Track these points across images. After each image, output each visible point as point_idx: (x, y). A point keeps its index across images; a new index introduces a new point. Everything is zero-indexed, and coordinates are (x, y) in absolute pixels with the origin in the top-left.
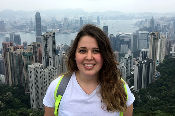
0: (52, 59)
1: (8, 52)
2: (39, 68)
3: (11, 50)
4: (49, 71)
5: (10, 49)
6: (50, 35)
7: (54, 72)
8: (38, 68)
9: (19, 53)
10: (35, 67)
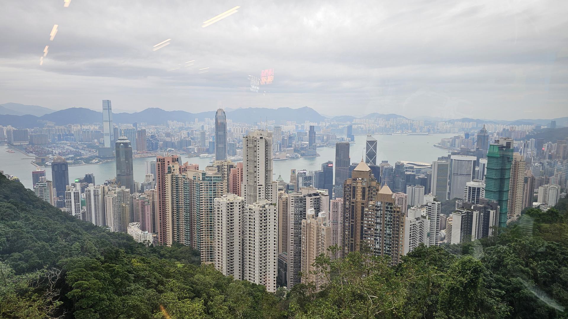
0: (263, 189)
1: (170, 175)
2: (238, 204)
3: (175, 171)
4: (261, 209)
5: (172, 169)
6: (261, 136)
7: (272, 211)
8: (235, 204)
9: (192, 178)
10: (228, 202)
